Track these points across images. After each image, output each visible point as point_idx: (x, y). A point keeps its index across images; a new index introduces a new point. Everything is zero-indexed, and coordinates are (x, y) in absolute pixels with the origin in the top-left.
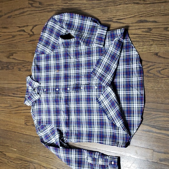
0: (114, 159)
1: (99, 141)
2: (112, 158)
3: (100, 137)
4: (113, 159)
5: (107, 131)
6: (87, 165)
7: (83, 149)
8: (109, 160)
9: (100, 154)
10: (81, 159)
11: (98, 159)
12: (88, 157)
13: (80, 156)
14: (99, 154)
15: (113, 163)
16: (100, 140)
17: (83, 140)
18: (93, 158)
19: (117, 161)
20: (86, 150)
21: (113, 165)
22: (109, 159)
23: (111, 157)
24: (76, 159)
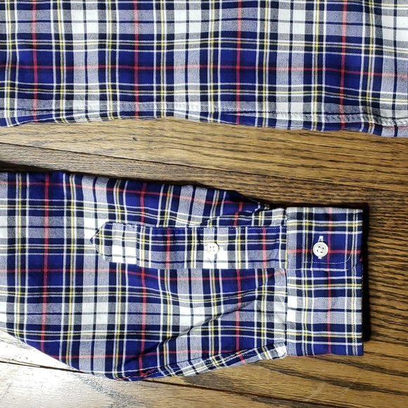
0: (331, 223)
1: (221, 107)
2: (310, 216)
3: (228, 75)
4: (323, 223)
5: (283, 29)
6: (104, 285)
7: (69, 173)
8: (292, 233)
9: (216, 195)
10: (55, 246)
11: (200, 231)
12: (117, 229)
13: (47, 220)
14: (209, 198)
15: (321, 250)
16: (224, 98)
17: (78, 105)
18: (163, 231)
19: (356, 233)
20: (95, 178)
21: (319, 263)
22: (292, 223)
23: (306, 210)
24: (18, 246)
